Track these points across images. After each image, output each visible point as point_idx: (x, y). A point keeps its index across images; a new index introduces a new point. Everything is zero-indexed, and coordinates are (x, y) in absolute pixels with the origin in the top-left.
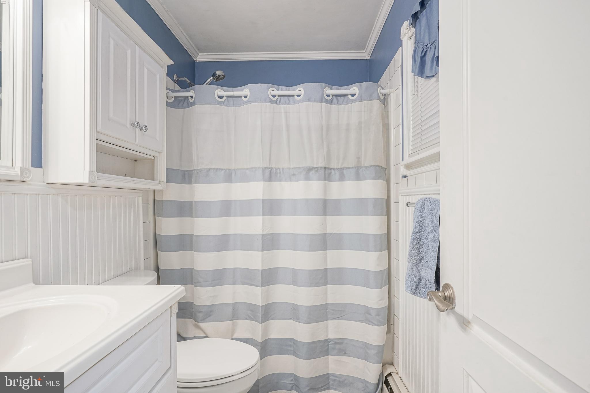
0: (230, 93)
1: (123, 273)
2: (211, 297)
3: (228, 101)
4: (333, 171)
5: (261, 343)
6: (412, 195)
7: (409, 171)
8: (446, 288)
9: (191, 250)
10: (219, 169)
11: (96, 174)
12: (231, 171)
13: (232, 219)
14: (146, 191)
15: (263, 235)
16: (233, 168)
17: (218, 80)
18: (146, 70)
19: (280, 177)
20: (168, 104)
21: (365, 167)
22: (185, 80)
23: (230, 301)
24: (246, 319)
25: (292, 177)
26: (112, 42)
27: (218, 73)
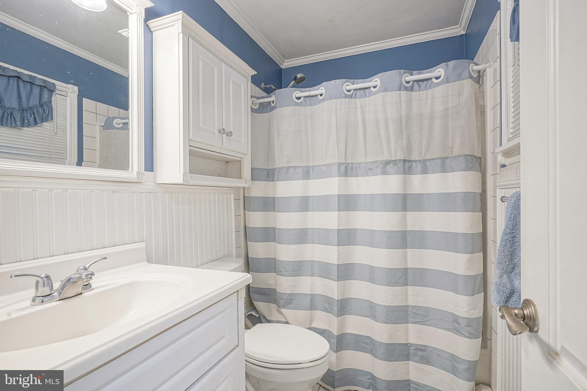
0: (307, 94)
1: (218, 258)
2: (291, 286)
3: (305, 101)
4: (414, 164)
5: (337, 336)
6: (512, 188)
7: (508, 159)
8: (526, 304)
9: (275, 241)
10: (298, 166)
11: (189, 175)
12: (309, 168)
13: (310, 213)
14: (236, 189)
15: (338, 230)
16: (311, 165)
17: (300, 83)
18: (231, 82)
19: (356, 172)
20: (253, 110)
21: (453, 157)
22: (271, 87)
23: (309, 292)
24: (324, 311)
25: (369, 171)
26: (201, 63)
27: (299, 76)
